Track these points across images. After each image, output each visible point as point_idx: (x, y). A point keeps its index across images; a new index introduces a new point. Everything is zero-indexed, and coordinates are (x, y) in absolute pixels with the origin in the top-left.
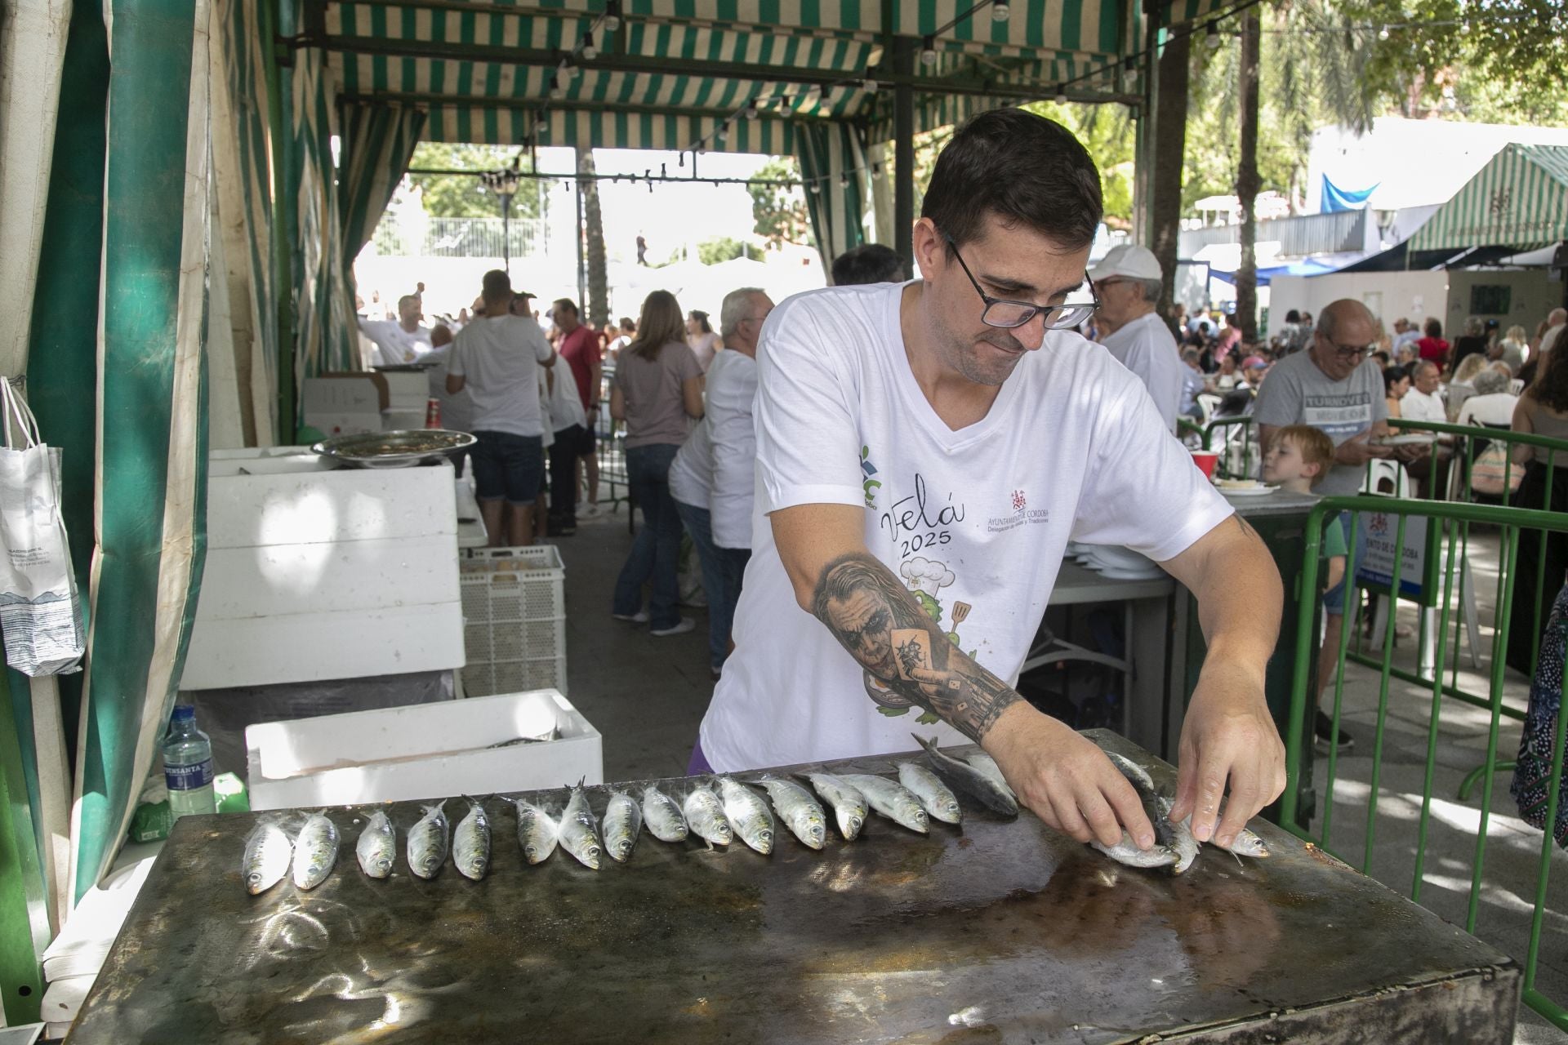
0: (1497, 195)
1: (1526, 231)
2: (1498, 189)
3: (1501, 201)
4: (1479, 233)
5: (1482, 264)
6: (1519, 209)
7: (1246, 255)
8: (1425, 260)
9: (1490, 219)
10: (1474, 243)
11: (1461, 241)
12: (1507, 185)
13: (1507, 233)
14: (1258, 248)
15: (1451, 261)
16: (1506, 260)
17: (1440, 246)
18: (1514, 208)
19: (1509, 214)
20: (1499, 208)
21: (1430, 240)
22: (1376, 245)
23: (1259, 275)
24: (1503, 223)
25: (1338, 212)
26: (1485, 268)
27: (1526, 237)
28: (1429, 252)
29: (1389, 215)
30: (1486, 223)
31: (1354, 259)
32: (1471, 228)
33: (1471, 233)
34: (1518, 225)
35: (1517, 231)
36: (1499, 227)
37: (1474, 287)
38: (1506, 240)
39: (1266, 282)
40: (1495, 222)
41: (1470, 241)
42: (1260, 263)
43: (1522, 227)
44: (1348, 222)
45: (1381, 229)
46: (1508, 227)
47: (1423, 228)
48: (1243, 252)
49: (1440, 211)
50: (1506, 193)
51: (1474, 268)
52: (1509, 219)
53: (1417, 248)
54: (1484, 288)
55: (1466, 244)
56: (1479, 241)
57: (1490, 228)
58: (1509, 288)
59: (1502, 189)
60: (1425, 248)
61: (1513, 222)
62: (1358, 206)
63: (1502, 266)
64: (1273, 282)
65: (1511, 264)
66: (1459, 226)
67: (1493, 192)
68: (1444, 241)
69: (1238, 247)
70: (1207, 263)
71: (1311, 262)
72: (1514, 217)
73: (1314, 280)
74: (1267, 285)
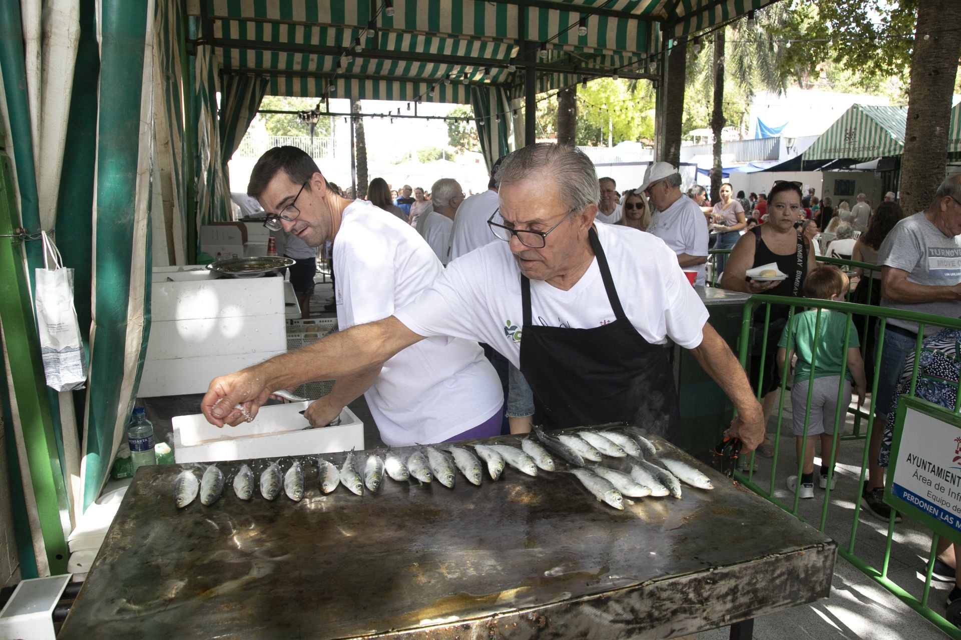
0: (848, 132)
1: (863, 151)
2: (849, 128)
3: (850, 135)
4: (839, 152)
5: (840, 168)
6: (860, 139)
7: (717, 163)
8: (811, 166)
9: (845, 144)
10: (836, 157)
11: (830, 156)
12: (853, 127)
13: (853, 152)
14: (723, 157)
15: (824, 166)
16: (853, 166)
17: (819, 158)
18: (857, 139)
19: (855, 142)
20: (849, 138)
21: (813, 155)
22: (785, 157)
23: (723, 172)
24: (852, 147)
25: (765, 138)
26: (842, 171)
27: (863, 154)
28: (813, 161)
29: (792, 140)
30: (842, 147)
31: (774, 164)
32: (835, 149)
33: (835, 152)
34: (859, 148)
35: (859, 151)
36: (849, 148)
37: (836, 180)
38: (853, 156)
39: (727, 175)
40: (847, 146)
41: (834, 156)
42: (724, 165)
43: (861, 149)
44: (771, 144)
45: (788, 148)
46: (854, 149)
47: (810, 148)
48: (715, 159)
49: (819, 139)
50: (853, 131)
51: (836, 170)
52: (854, 145)
53: (807, 159)
54: (841, 181)
55: (832, 158)
56: (839, 156)
57: (844, 149)
58: (854, 182)
59: (851, 128)
60: (811, 159)
61: (857, 146)
62: (776, 135)
63: (851, 169)
64: (730, 176)
65: (855, 169)
66: (829, 148)
67: (846, 130)
68: (821, 156)
69: (712, 156)
70: (696, 165)
71: (751, 165)
72: (857, 143)
73: (752, 175)
74: (728, 177)
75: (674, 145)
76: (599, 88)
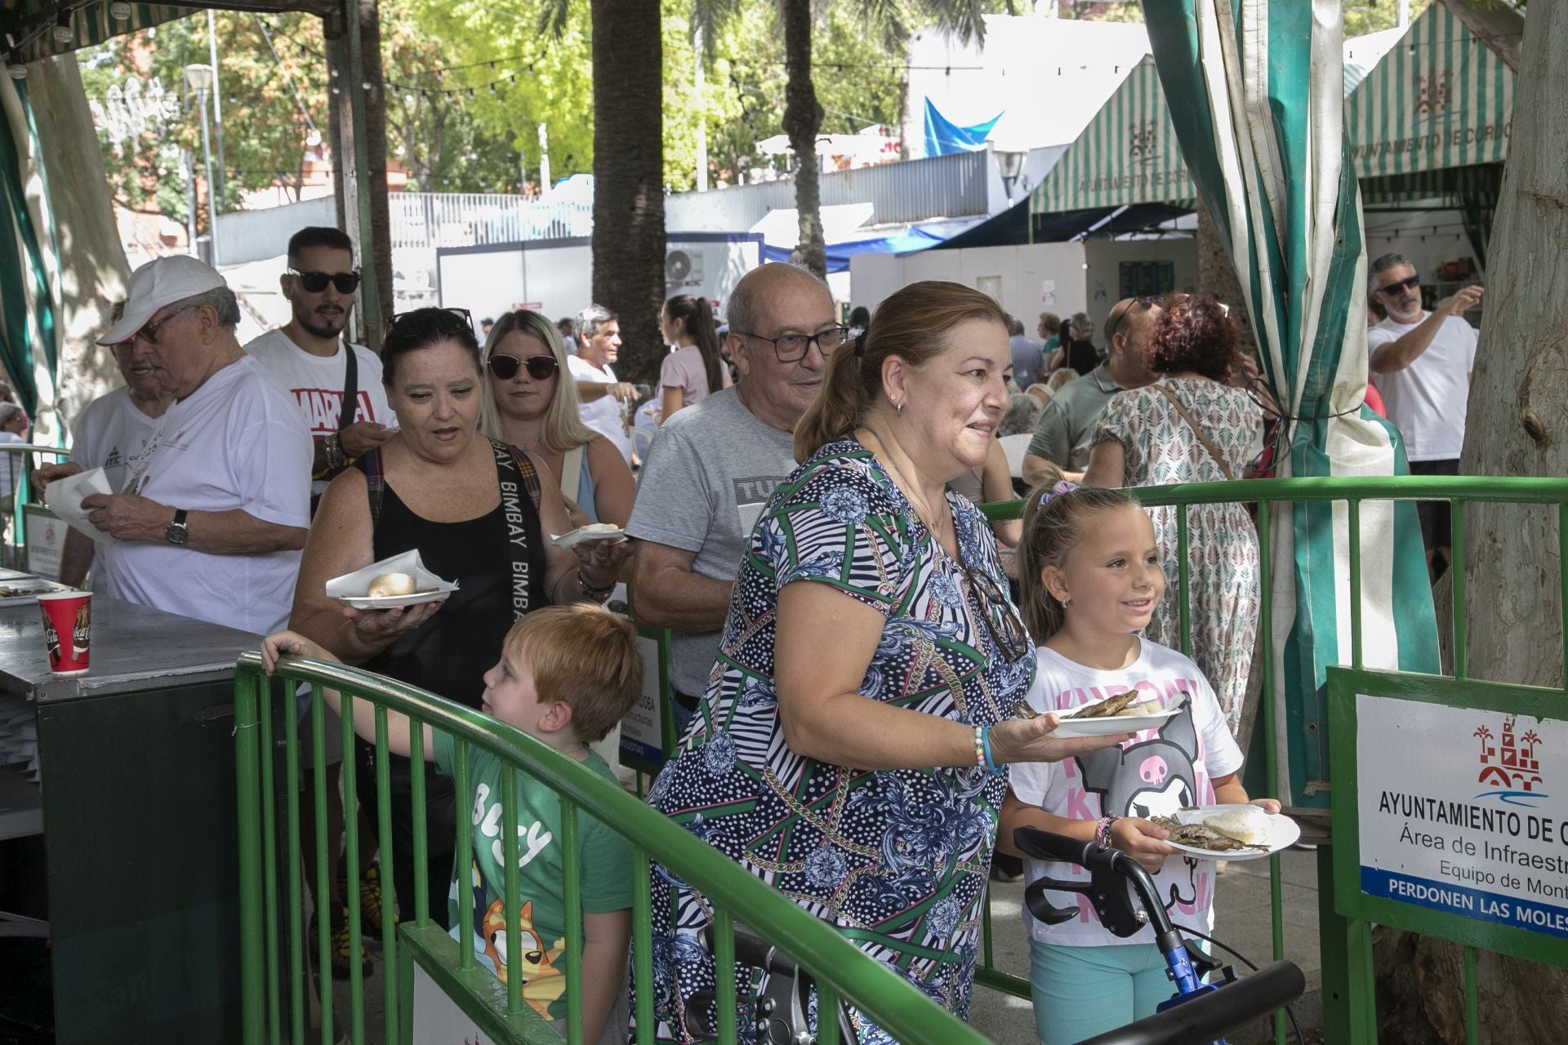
0: (1137, 131)
2: (1137, 122)
3: (1143, 140)
4: (1120, 187)
5: (1135, 231)
6: (1167, 149)
7: (808, 231)
8: (1056, 228)
9: (1132, 165)
10: (1124, 198)
11: (1109, 198)
12: (1149, 118)
13: (1154, 185)
14: (826, 213)
15: (1093, 228)
16: (1168, 224)
17: (1071, 207)
18: (1160, 150)
19: (1155, 157)
20: (1142, 149)
21: (1057, 198)
22: (998, 202)
23: (829, 253)
24: (1149, 172)
25: (953, 156)
26: (1139, 237)
27: (1179, 191)
28: (1057, 215)
29: (1016, 159)
30: (1127, 173)
32: (1109, 179)
33: (1110, 187)
34: (1167, 174)
35: (1167, 183)
36: (1144, 176)
37: (1122, 265)
38: (1155, 196)
39: (843, 264)
40: (1138, 171)
41: (1120, 199)
42: (830, 238)
43: (1173, 177)
44: (964, 169)
45: (1006, 180)
46: (1155, 176)
47: (1046, 180)
48: (802, 221)
49: (1066, 154)
50: (1149, 128)
51: (1126, 237)
52: (1155, 165)
53: (1041, 210)
54: (1136, 265)
55: (1115, 203)
56: (1131, 199)
57: (1132, 178)
58: (1172, 263)
59: (1143, 121)
60: (1052, 209)
61: (1161, 169)
62: (976, 148)
63: (1163, 232)
64: (852, 264)
65: (1175, 230)
66: (1093, 178)
67: (1132, 127)
68: (1076, 200)
69: (794, 214)
70: (759, 237)
71: (917, 231)
72: (1161, 161)
73: (908, 260)
74: (845, 269)
75: (644, 188)
76: (487, 20)
